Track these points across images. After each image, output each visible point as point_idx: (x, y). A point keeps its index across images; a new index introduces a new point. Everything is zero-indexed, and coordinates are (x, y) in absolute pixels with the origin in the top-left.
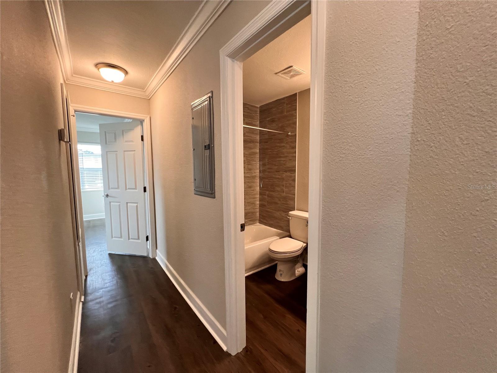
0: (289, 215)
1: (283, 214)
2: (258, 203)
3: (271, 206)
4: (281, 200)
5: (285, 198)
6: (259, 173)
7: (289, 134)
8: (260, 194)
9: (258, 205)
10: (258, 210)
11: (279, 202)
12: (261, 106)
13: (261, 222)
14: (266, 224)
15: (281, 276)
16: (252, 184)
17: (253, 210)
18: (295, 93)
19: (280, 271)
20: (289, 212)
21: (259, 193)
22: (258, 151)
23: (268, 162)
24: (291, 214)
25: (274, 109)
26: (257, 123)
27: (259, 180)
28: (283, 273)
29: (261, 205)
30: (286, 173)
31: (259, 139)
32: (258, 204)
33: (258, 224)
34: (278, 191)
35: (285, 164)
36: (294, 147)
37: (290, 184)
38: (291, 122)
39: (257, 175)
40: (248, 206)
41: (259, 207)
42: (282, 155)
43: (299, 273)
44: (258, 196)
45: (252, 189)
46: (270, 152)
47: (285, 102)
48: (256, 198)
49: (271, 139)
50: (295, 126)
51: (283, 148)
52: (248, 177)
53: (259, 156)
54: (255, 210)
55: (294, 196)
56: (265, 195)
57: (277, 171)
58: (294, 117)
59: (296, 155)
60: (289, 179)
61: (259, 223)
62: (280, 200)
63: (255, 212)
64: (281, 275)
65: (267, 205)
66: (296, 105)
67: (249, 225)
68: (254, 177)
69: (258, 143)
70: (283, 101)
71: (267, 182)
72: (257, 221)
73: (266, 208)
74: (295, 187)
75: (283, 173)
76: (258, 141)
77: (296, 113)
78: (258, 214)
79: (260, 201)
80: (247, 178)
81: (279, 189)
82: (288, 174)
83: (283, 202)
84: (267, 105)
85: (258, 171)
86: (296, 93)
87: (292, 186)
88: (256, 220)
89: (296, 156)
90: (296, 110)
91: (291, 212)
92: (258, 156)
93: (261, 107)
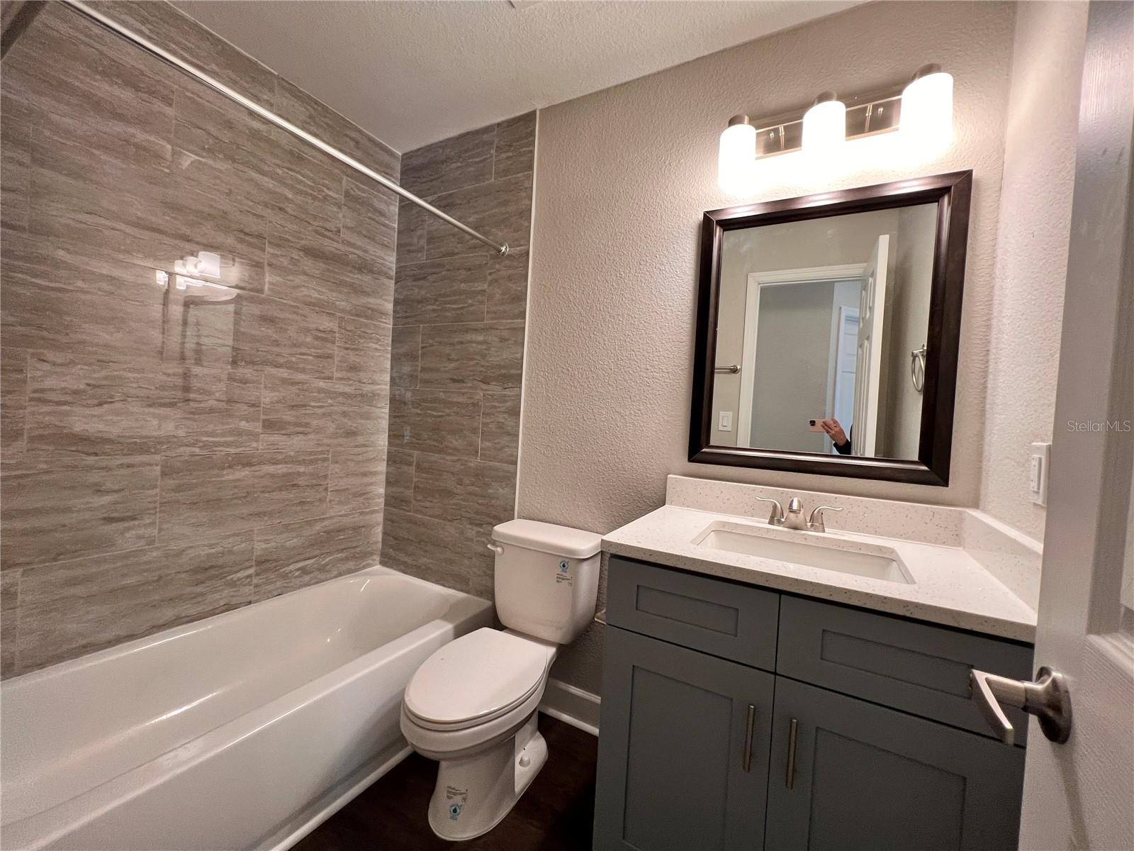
0: (493, 537)
1: (471, 532)
2: (382, 491)
3: (428, 504)
4: (466, 481)
5: (479, 474)
6: (388, 387)
7: (503, 249)
8: (392, 459)
9: (382, 500)
10: (380, 517)
11: (459, 489)
12: (406, 154)
13: (387, 561)
14: (406, 569)
15: (453, 818)
16: (359, 421)
17: (357, 519)
18: (530, 110)
19: (452, 792)
20: (496, 528)
21: (385, 457)
22: (390, 307)
23: (423, 348)
24: (500, 535)
25: (454, 166)
26: (392, 208)
27: (387, 410)
28: (465, 799)
29: (392, 501)
30: (484, 386)
31: (394, 266)
32: (379, 496)
33: (378, 567)
34: (455, 449)
35: (484, 356)
36: (521, 298)
37: (501, 426)
38: (511, 208)
39: (382, 390)
40: (340, 503)
41: (382, 506)
42: (474, 324)
43: (527, 769)
44: (382, 467)
45: (360, 440)
46: (434, 310)
47: (493, 142)
48: (375, 473)
49: (440, 266)
50: (526, 224)
51: (479, 297)
52: (344, 394)
53: (391, 327)
54: (368, 517)
55: (510, 467)
56: (410, 464)
57: (454, 381)
58: (524, 194)
59: (525, 322)
60: (495, 407)
61: (383, 563)
62: (460, 482)
63: (369, 527)
64: (455, 811)
65: (413, 501)
66: (532, 152)
67: (340, 575)
68: (369, 398)
69: (391, 279)
70: (486, 137)
71: (418, 419)
72: (375, 557)
73: (409, 511)
74: (518, 436)
75: (476, 388)
76: (393, 273)
77: (530, 177)
78: (379, 530)
79: (389, 483)
80: (341, 399)
81: (455, 442)
82: (495, 389)
83: (471, 488)
84: (429, 148)
85: (387, 378)
86: (534, 113)
87: (508, 434)
88: (367, 555)
89: (524, 328)
90: (531, 168)
91: (500, 528)
92: (388, 324)
93: (407, 156)
